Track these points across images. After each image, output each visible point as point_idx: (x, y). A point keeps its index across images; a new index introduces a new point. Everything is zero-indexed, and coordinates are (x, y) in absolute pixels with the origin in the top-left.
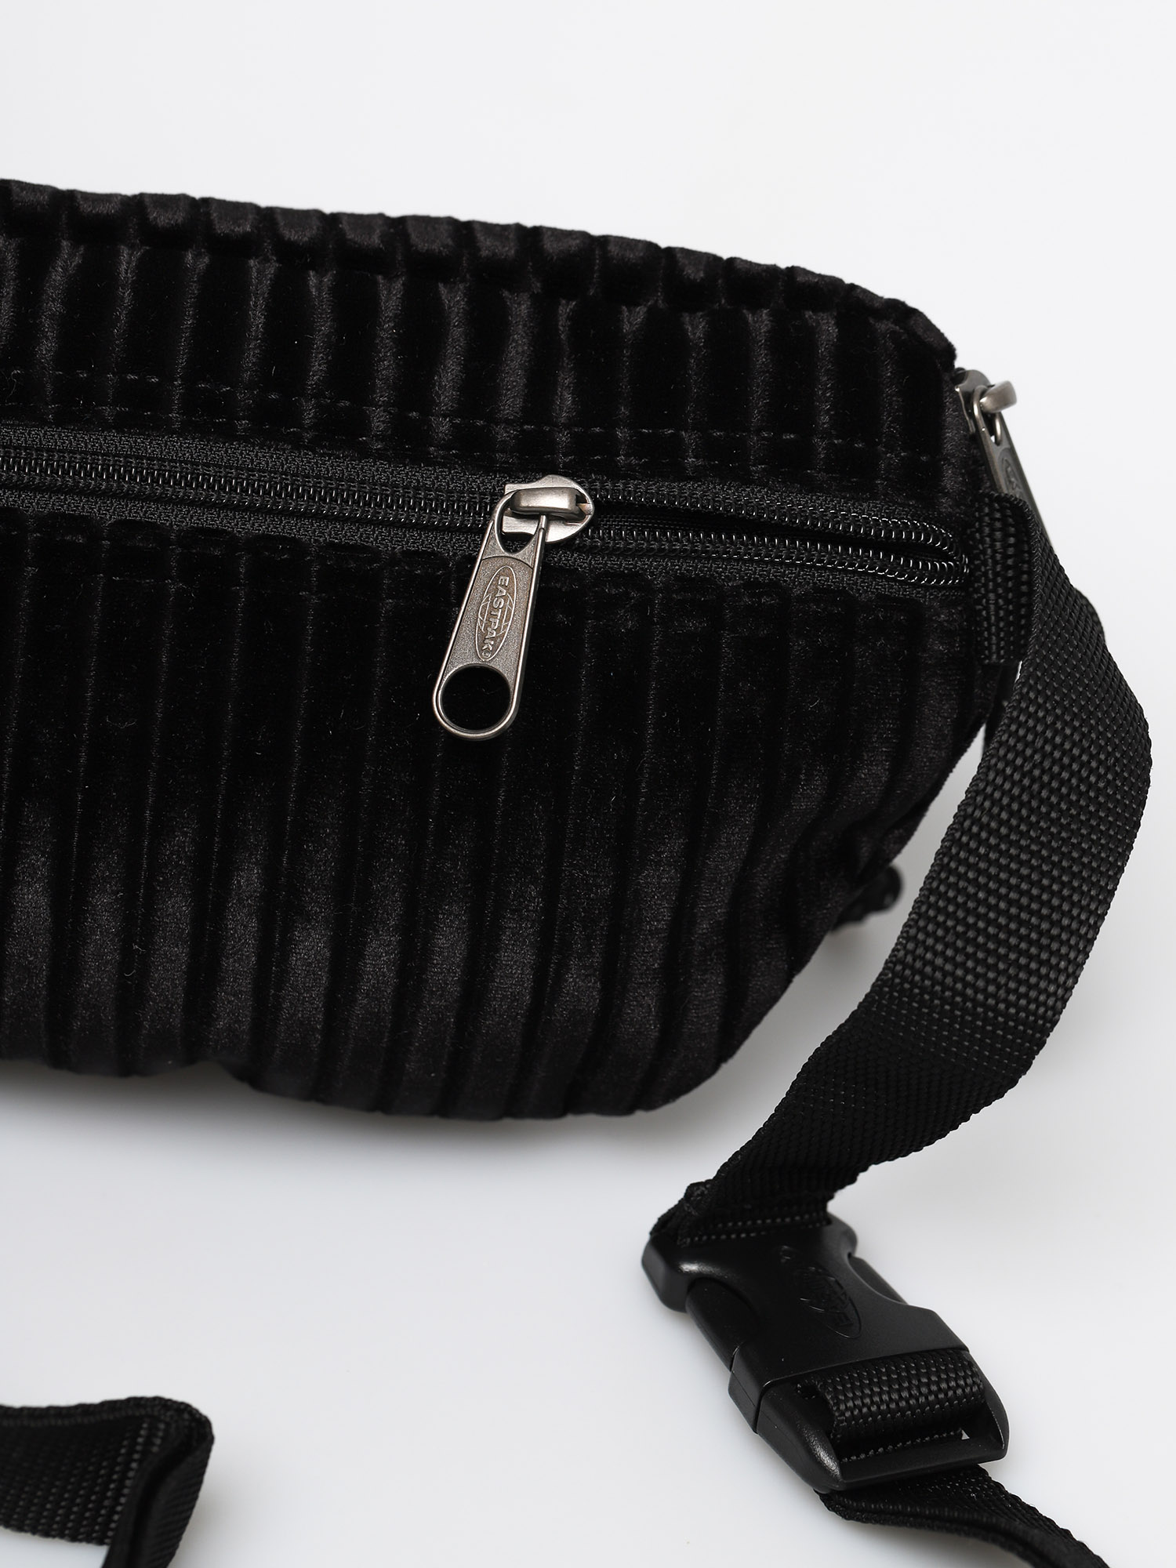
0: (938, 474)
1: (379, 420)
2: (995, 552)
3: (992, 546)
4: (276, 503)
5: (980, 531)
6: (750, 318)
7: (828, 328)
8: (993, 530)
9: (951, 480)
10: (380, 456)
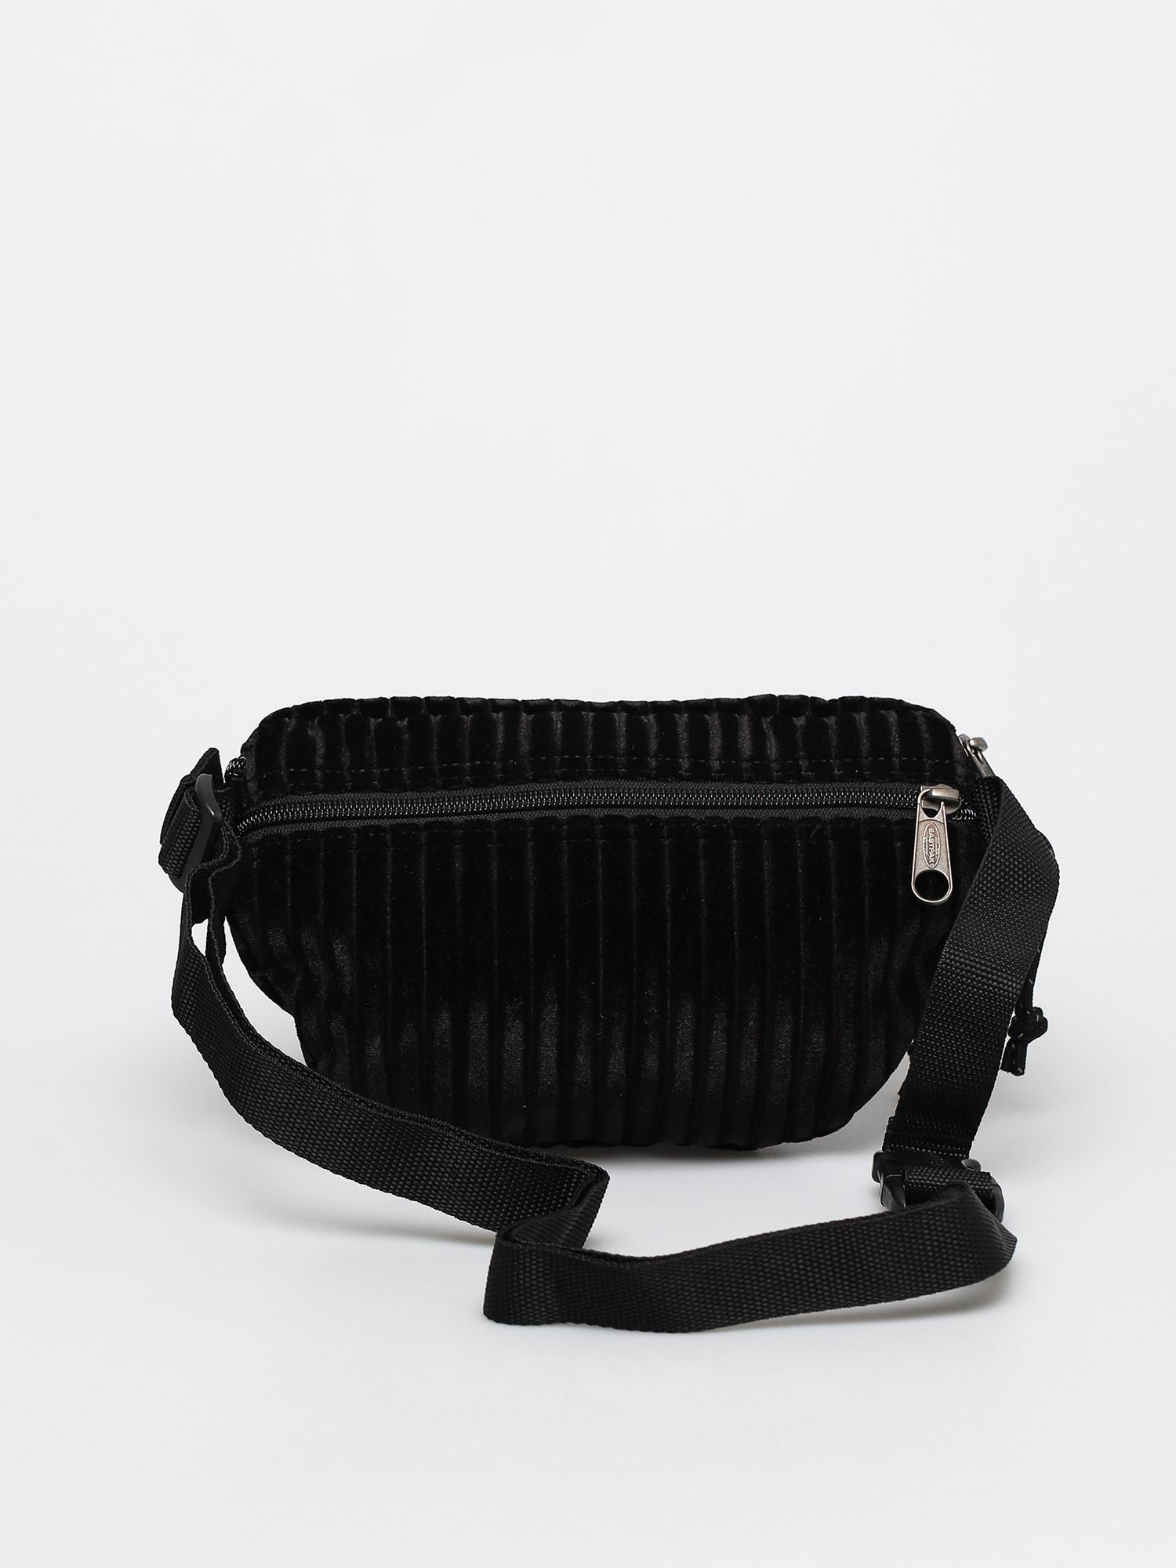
0: (954, 769)
1: (685, 763)
2: (988, 805)
3: (986, 802)
4: (642, 802)
5: (980, 797)
6: (856, 716)
7: (892, 717)
8: (985, 795)
9: (960, 770)
10: (688, 779)
